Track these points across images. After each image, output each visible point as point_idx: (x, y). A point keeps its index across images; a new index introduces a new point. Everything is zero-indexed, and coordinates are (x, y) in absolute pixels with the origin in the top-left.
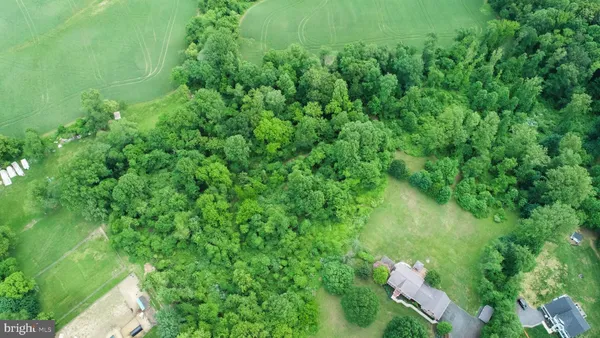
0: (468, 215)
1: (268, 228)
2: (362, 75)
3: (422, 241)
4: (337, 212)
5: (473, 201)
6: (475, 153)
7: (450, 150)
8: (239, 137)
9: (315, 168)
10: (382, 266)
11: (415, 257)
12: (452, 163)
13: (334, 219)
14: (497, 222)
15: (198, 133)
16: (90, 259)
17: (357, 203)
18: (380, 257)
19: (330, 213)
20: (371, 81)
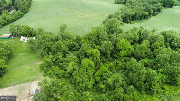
8: (110, 42)
15: (94, 42)
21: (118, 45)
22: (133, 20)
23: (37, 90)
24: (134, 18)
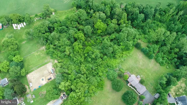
0: (158, 64)
1: (93, 56)
2: (133, 13)
3: (141, 70)
4: (116, 55)
5: (161, 60)
6: (165, 45)
7: (157, 42)
8: (89, 26)
9: (112, 40)
10: (127, 74)
11: (138, 74)
12: (157, 47)
13: (114, 57)
14: (167, 68)
15: (77, 23)
16: (39, 55)
17: (123, 54)
18: (126, 72)
19: (114, 55)
20: (135, 15)
23: (53, 70)
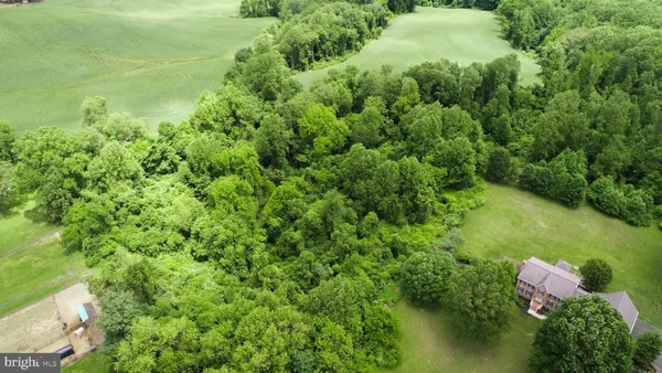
21: (302, 122)
22: (318, 59)
23: (88, 306)
24: (320, 54)
